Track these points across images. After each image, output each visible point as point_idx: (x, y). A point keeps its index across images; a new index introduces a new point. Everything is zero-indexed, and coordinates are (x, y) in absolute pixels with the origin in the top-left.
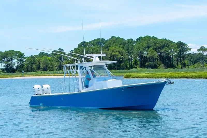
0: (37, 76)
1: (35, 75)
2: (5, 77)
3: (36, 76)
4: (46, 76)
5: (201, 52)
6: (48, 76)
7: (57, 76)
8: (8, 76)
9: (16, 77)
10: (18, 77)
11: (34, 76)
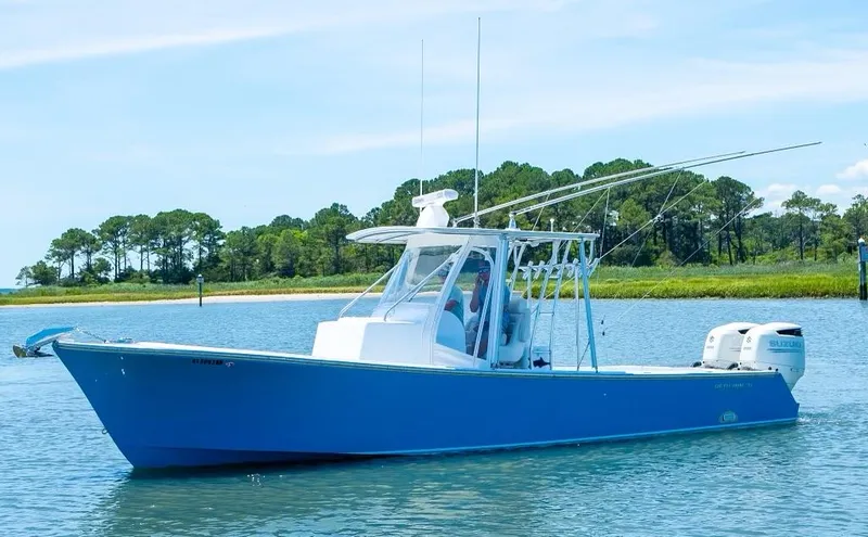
0: (252, 294)
1: (245, 291)
2: (150, 299)
3: (248, 293)
4: (283, 295)
5: (795, 211)
6: (289, 293)
7: (317, 292)
8: (161, 295)
9: (185, 297)
10: (189, 297)
11: (243, 294)
